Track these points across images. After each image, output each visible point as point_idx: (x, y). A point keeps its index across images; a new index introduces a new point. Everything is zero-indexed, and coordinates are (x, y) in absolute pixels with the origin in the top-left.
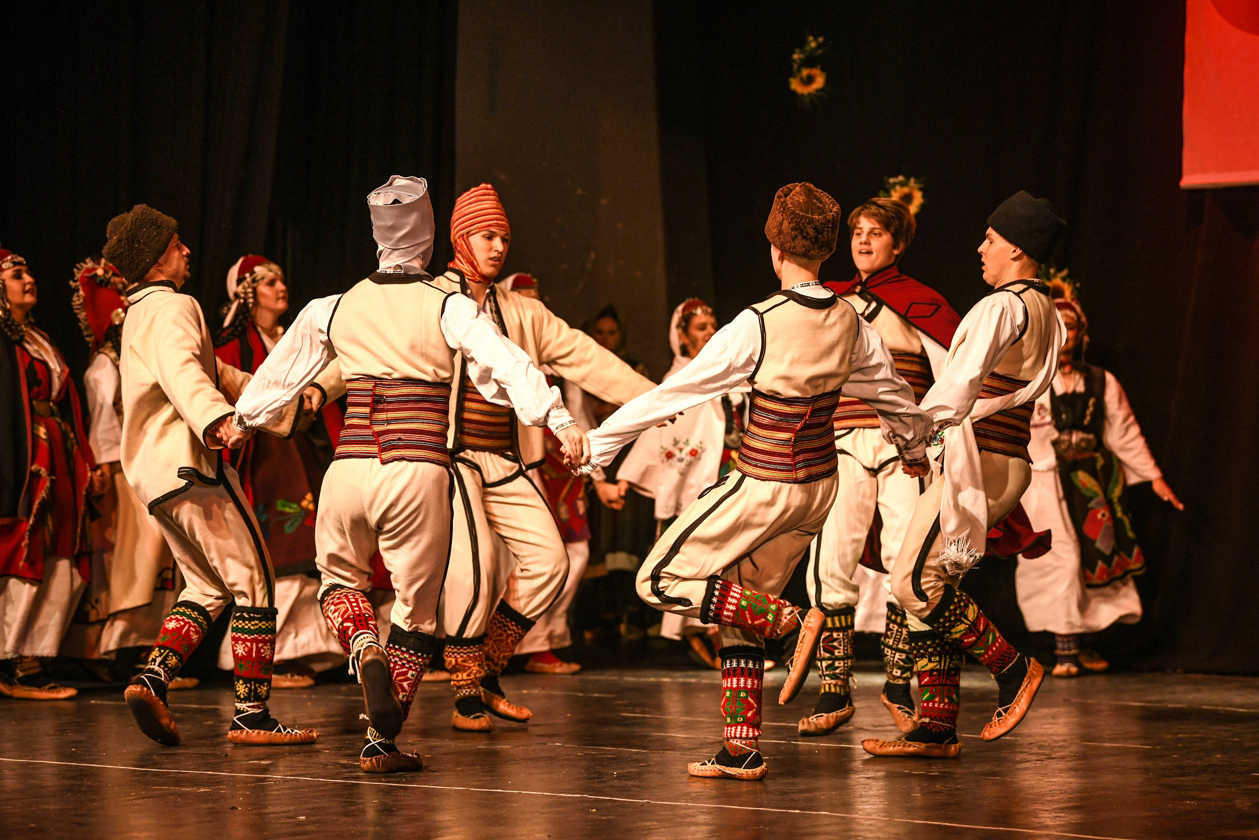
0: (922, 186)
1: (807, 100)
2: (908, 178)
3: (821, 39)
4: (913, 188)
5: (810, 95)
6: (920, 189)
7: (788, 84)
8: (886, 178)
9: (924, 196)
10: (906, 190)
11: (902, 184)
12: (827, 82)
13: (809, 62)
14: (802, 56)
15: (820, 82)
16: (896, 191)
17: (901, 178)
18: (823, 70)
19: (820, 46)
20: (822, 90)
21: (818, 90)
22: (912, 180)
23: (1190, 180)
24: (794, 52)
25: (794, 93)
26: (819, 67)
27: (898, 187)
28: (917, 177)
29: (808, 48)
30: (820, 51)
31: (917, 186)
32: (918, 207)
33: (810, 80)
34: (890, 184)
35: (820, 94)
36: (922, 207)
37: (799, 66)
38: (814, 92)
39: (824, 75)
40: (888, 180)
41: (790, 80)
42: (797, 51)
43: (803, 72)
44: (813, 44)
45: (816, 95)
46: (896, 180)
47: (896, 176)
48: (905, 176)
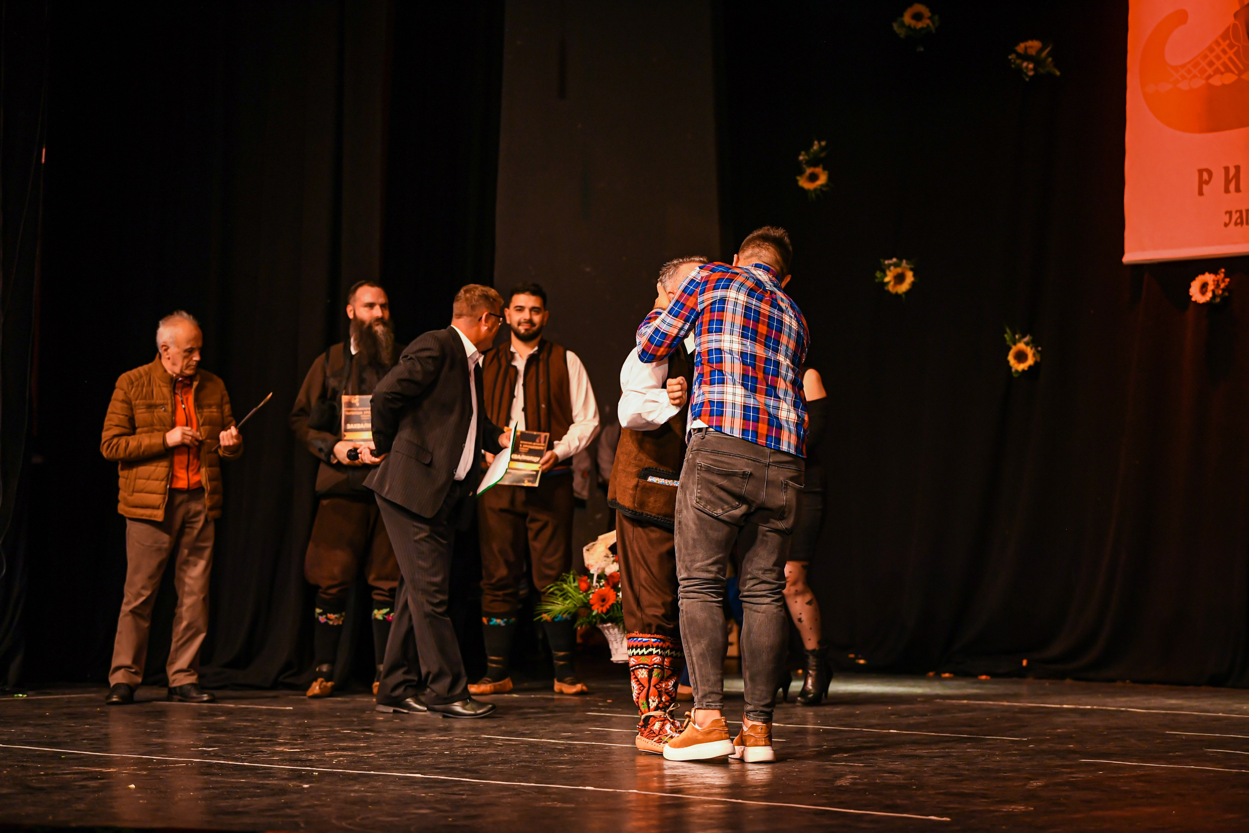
0: (912, 266)
1: (813, 196)
2: (900, 259)
3: (823, 143)
4: (905, 268)
5: (815, 190)
6: (911, 269)
7: (797, 181)
8: (882, 260)
9: (914, 276)
10: (899, 270)
11: (896, 265)
12: (830, 178)
13: (813, 163)
14: (807, 157)
15: (823, 179)
16: (890, 271)
17: (894, 260)
18: (824, 169)
19: (822, 149)
20: (826, 185)
21: (822, 186)
22: (904, 261)
23: (1131, 256)
24: (799, 154)
25: (802, 189)
26: (821, 166)
27: (892, 268)
28: (908, 259)
29: (812, 151)
30: (823, 155)
31: (908, 266)
32: (910, 285)
33: (813, 178)
34: (885, 265)
35: (824, 189)
36: (913, 284)
37: (804, 166)
38: (819, 187)
39: (826, 172)
40: (884, 262)
41: (798, 178)
42: (803, 153)
43: (809, 171)
44: (816, 147)
45: (821, 190)
46: (890, 262)
47: (891, 258)
48: (897, 258)
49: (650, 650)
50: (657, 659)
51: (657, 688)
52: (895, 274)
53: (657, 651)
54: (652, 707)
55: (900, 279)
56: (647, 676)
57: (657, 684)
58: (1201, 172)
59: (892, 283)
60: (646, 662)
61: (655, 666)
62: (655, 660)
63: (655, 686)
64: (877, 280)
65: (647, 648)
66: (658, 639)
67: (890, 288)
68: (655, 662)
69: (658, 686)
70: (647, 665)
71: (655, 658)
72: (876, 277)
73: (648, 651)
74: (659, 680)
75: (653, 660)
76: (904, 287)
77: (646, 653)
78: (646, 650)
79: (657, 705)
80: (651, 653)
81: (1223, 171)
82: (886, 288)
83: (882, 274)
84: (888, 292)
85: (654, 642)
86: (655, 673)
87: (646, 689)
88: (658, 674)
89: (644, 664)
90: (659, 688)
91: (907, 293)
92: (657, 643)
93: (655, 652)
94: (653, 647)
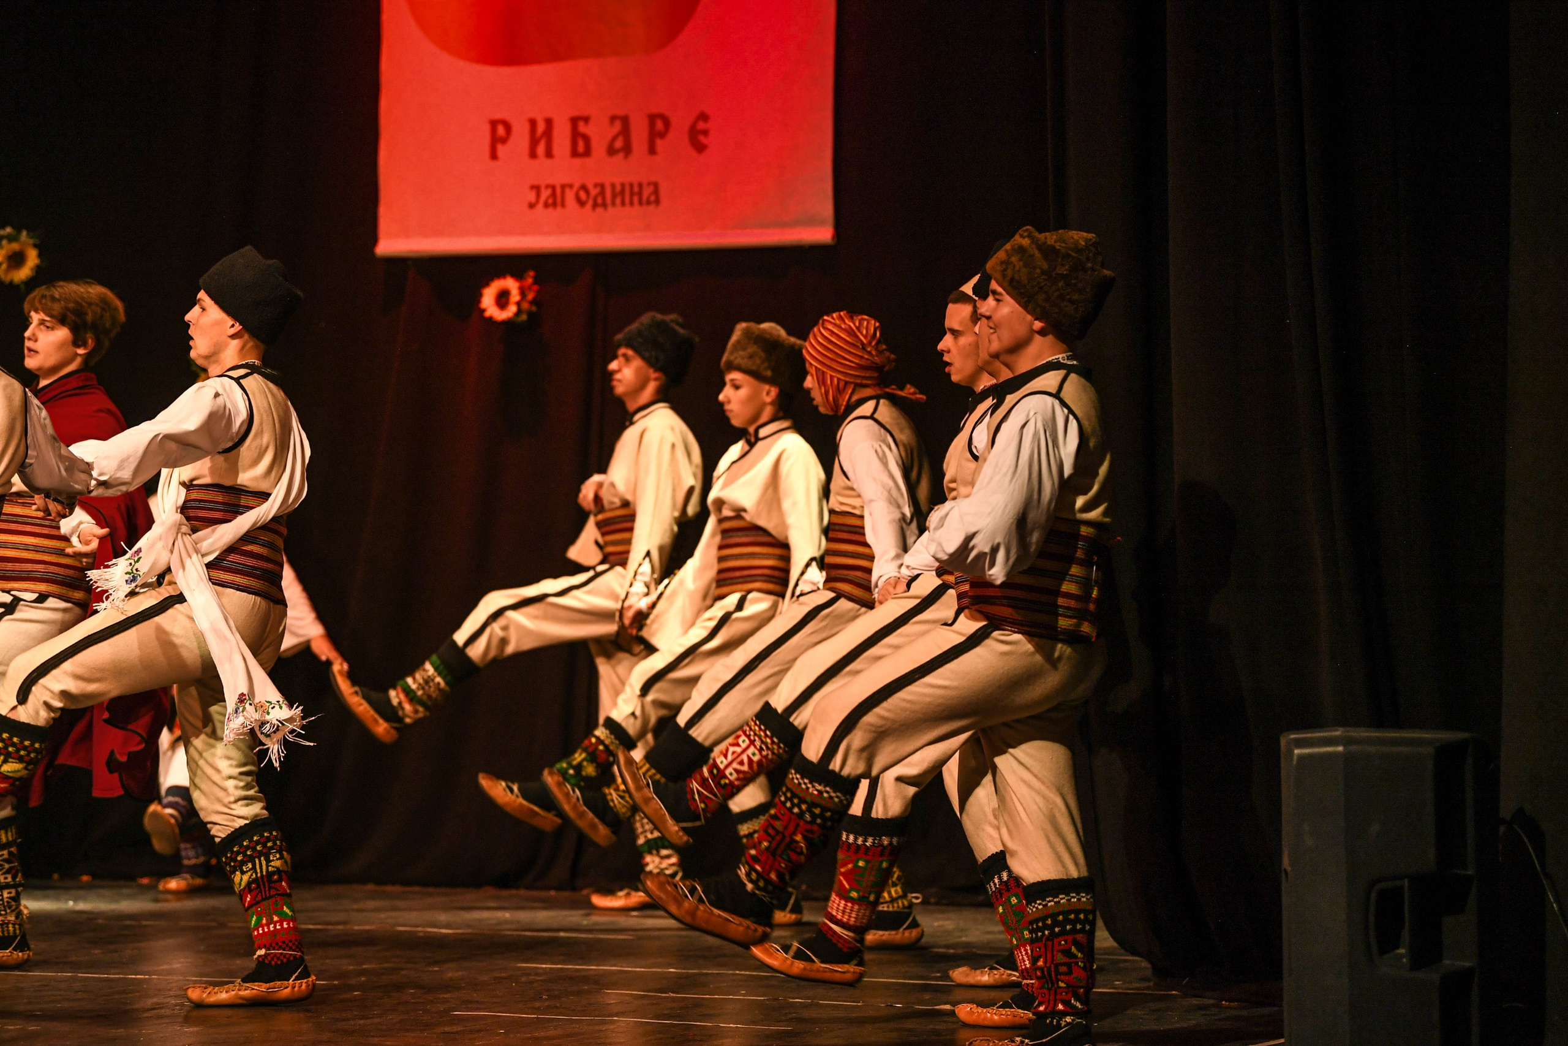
0: (37, 242)
2: (18, 229)
4: (24, 242)
6: (35, 246)
10: (15, 246)
11: (11, 239)
17: (8, 230)
22: (24, 233)
23: (388, 246)
27: (4, 242)
28: (29, 231)
31: (31, 241)
32: (32, 269)
52: (10, 253)
58: (494, 124)
81: (527, 127)
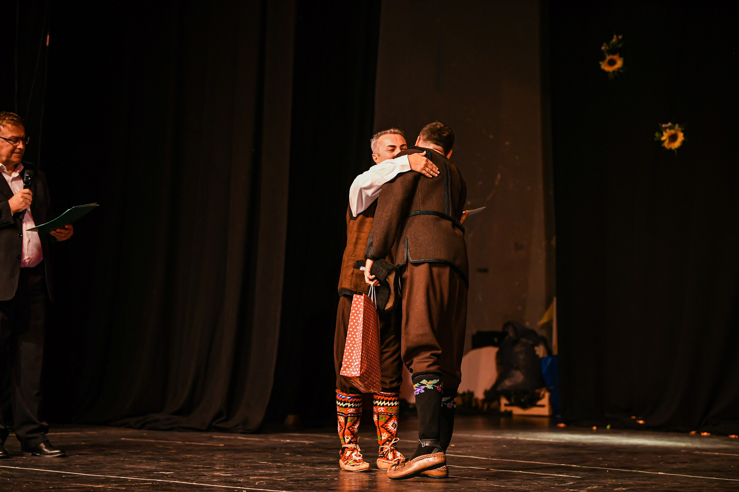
1: (612, 76)
3: (620, 37)
5: (614, 72)
7: (600, 65)
8: (660, 124)
9: (684, 136)
12: (625, 63)
13: (612, 52)
14: (607, 48)
15: (619, 63)
16: (666, 132)
18: (620, 56)
19: (619, 42)
20: (621, 69)
21: (619, 69)
24: (602, 45)
25: (604, 71)
26: (618, 54)
29: (611, 42)
30: (620, 46)
33: (612, 63)
34: (662, 128)
35: (621, 71)
36: (683, 142)
37: (606, 54)
38: (616, 70)
39: (622, 59)
40: (662, 125)
41: (601, 63)
42: (605, 44)
43: (609, 58)
44: (614, 40)
45: (618, 72)
46: (667, 125)
47: (667, 123)
48: (672, 123)
49: (346, 404)
50: (351, 411)
51: (349, 430)
53: (351, 405)
54: (346, 442)
55: (673, 138)
56: (344, 421)
57: (350, 427)
59: (667, 141)
60: (343, 412)
61: (349, 415)
62: (349, 411)
63: (348, 428)
64: (656, 139)
65: (345, 403)
66: (352, 397)
67: (666, 145)
68: (350, 412)
69: (351, 428)
70: (344, 414)
71: (350, 410)
72: (655, 137)
73: (345, 405)
74: (351, 425)
75: (348, 411)
76: (677, 144)
77: (343, 406)
78: (344, 404)
79: (350, 440)
80: (346, 406)
82: (663, 145)
83: (660, 134)
84: (664, 148)
85: (349, 399)
86: (349, 420)
87: (343, 430)
88: (351, 421)
89: (342, 413)
90: (351, 430)
91: (679, 149)
92: (351, 400)
93: (349, 405)
94: (348, 403)
